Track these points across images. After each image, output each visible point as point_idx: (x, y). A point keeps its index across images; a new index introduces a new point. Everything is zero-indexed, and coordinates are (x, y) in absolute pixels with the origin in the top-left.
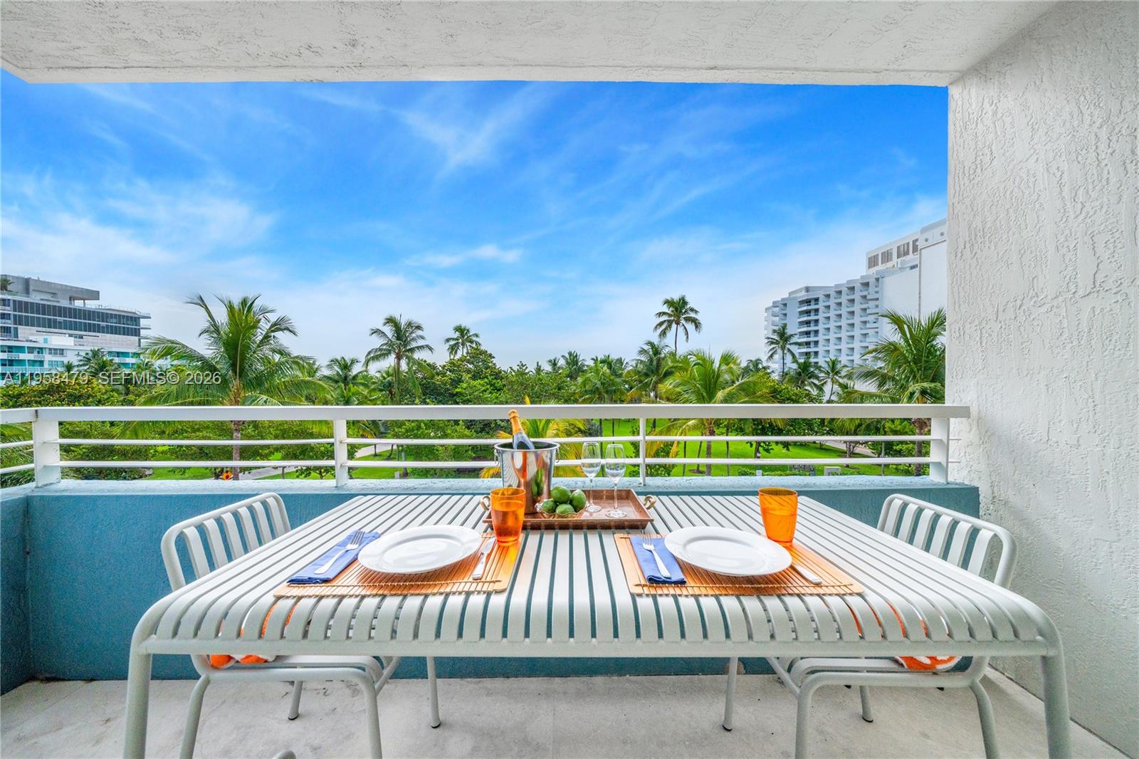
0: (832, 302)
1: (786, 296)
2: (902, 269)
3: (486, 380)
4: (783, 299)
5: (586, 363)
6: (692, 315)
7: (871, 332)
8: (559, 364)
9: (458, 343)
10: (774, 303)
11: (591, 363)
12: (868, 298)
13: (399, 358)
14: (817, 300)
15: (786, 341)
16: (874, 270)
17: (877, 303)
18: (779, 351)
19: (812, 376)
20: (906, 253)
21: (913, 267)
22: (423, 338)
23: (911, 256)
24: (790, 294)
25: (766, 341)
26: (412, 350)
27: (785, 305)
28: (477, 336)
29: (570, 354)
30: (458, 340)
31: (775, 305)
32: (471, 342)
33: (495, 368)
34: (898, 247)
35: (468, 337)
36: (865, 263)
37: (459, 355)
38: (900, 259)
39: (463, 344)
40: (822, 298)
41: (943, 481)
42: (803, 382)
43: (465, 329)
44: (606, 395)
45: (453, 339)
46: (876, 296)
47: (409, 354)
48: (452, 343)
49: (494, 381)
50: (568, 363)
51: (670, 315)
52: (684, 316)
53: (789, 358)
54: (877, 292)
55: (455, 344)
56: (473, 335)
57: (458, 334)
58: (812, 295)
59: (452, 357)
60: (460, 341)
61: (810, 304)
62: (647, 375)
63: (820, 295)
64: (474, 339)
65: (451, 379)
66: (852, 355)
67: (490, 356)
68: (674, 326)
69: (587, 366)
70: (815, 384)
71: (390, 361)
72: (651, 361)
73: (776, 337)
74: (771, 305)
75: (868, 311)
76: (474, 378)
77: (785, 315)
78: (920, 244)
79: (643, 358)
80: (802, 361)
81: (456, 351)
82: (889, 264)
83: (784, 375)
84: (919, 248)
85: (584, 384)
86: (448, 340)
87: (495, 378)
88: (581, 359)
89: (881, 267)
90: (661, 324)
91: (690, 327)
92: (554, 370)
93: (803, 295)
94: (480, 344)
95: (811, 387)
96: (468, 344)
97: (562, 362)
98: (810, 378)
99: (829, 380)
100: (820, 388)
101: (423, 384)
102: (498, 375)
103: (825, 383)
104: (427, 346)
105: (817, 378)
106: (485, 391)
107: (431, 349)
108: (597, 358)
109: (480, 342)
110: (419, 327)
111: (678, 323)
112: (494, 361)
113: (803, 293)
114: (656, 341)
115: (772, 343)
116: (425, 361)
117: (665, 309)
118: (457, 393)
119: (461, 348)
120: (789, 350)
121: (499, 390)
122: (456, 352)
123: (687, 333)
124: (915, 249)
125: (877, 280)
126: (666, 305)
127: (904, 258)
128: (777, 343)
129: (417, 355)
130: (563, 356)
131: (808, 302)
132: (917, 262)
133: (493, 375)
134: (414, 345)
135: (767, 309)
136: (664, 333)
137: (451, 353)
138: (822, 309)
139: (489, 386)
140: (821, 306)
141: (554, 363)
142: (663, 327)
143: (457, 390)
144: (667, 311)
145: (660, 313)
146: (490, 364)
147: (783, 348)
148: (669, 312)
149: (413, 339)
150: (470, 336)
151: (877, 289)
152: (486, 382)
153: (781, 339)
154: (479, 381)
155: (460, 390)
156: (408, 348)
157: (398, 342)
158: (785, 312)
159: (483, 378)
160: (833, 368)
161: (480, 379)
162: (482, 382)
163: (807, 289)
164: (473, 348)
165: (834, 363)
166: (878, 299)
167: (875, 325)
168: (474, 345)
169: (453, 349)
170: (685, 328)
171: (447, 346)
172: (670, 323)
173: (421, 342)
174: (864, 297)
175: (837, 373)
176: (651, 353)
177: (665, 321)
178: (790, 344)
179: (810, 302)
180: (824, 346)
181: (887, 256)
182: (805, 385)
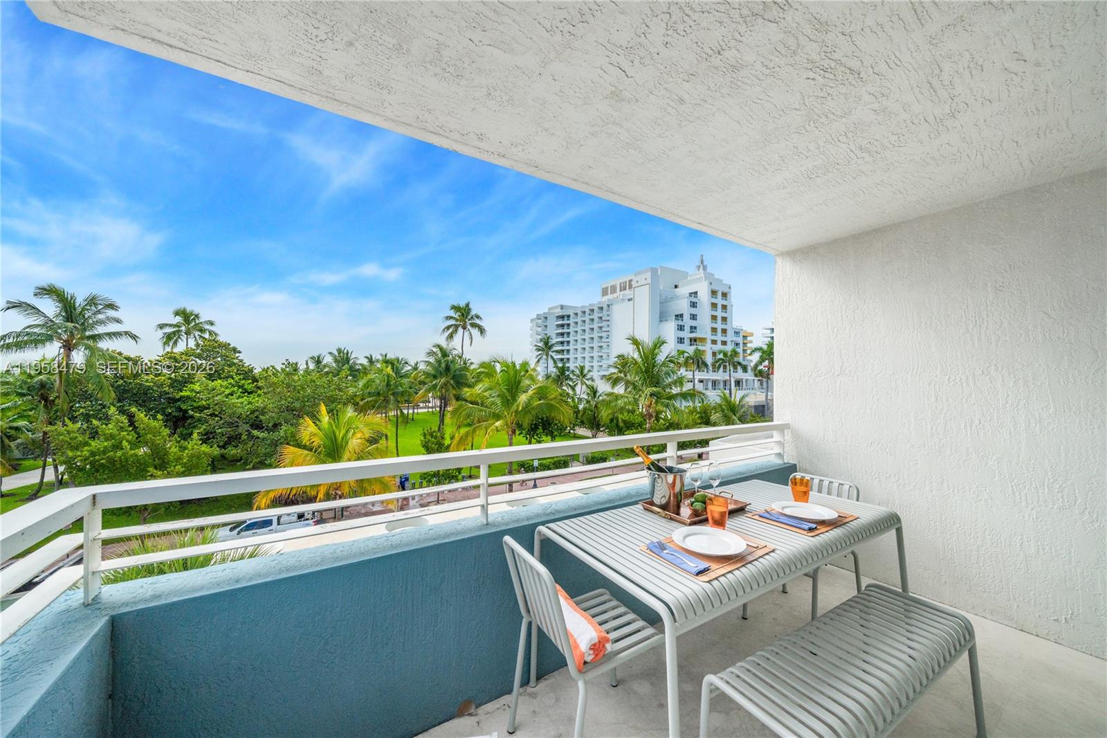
0: (579, 320)
1: (547, 311)
2: (623, 300)
3: (231, 381)
4: (544, 313)
5: (358, 362)
6: (477, 321)
7: (604, 345)
8: (324, 362)
9: (179, 331)
10: (538, 315)
11: (365, 362)
12: (603, 318)
13: (68, 347)
14: (569, 316)
15: (550, 349)
16: (606, 298)
17: (608, 323)
18: (545, 357)
19: (568, 378)
20: (625, 289)
21: (629, 300)
22: (118, 321)
23: (627, 292)
24: (550, 309)
25: (535, 348)
26: (94, 338)
27: (546, 318)
28: (212, 323)
29: (339, 351)
30: (179, 327)
31: (538, 317)
32: (202, 330)
33: (243, 366)
34: (620, 284)
35: (196, 325)
36: (600, 292)
37: (181, 347)
38: (622, 292)
39: (188, 333)
40: (572, 315)
41: (781, 462)
42: (561, 383)
43: (192, 314)
44: (392, 397)
45: (170, 325)
46: (608, 318)
47: (90, 343)
48: (169, 330)
49: (243, 382)
50: (336, 361)
51: (457, 320)
52: (470, 322)
53: (551, 362)
54: (608, 315)
55: (174, 333)
56: (206, 322)
57: (179, 319)
58: (565, 312)
59: (168, 349)
60: (183, 328)
61: (563, 318)
62: (435, 377)
63: (571, 313)
64: (207, 327)
65: (170, 378)
66: (592, 362)
67: (235, 350)
68: (460, 330)
69: (360, 364)
70: (570, 385)
71: (52, 350)
72: (439, 362)
73: (541, 344)
74: (535, 317)
75: (603, 329)
76: (211, 377)
77: (546, 326)
78: (634, 284)
79: (432, 360)
80: (560, 365)
81: (176, 341)
82: (615, 295)
83: (548, 377)
84: (633, 286)
85: (366, 386)
86: (161, 326)
87: (244, 379)
88: (353, 356)
89: (610, 297)
90: (448, 328)
91: (475, 332)
92: (318, 368)
93: (559, 312)
94: (216, 334)
95: (568, 388)
96: (197, 333)
97: (328, 360)
98: (566, 379)
99: (579, 382)
100: (573, 388)
101: (119, 386)
102: (247, 373)
103: (577, 384)
104: (126, 333)
105: (571, 379)
106: (232, 394)
107: (134, 337)
108: (371, 356)
109: (217, 332)
110: (112, 306)
111: (464, 328)
112: (241, 356)
113: (559, 310)
114: (444, 344)
115: (539, 350)
116: (120, 354)
117: (452, 313)
118: (181, 397)
119: (184, 337)
120: (552, 357)
121: (249, 393)
122: (175, 343)
123: (471, 338)
124: (630, 287)
125: (608, 306)
126: (452, 310)
127: (624, 292)
128: (543, 350)
129: (104, 345)
130: (330, 353)
131: (562, 317)
132: (632, 296)
133: (240, 374)
134: (100, 330)
135: (532, 320)
136: (451, 337)
137: (165, 343)
138: (572, 324)
139: (236, 389)
140: (571, 321)
141: (318, 361)
142: (451, 330)
143: (184, 394)
144: (453, 315)
145: (448, 317)
146: (235, 361)
147: (547, 355)
148: (456, 316)
149: (101, 322)
150: (201, 323)
151: (608, 313)
152: (230, 384)
153: (546, 347)
154: (219, 381)
155: (188, 393)
156: (87, 333)
157: (70, 325)
158: (545, 324)
159: (226, 378)
160: (582, 372)
161: (220, 378)
162: (225, 383)
163: (562, 307)
164: (204, 338)
165: (582, 368)
166: (609, 321)
167: (607, 340)
168: (207, 336)
169: (170, 338)
170: (470, 333)
171: (160, 333)
172: (457, 327)
173: (113, 328)
174: (601, 318)
175: (584, 376)
176: (440, 355)
177: (452, 325)
178: (553, 352)
179: (564, 317)
180: (574, 354)
181: (613, 290)
182: (563, 386)
